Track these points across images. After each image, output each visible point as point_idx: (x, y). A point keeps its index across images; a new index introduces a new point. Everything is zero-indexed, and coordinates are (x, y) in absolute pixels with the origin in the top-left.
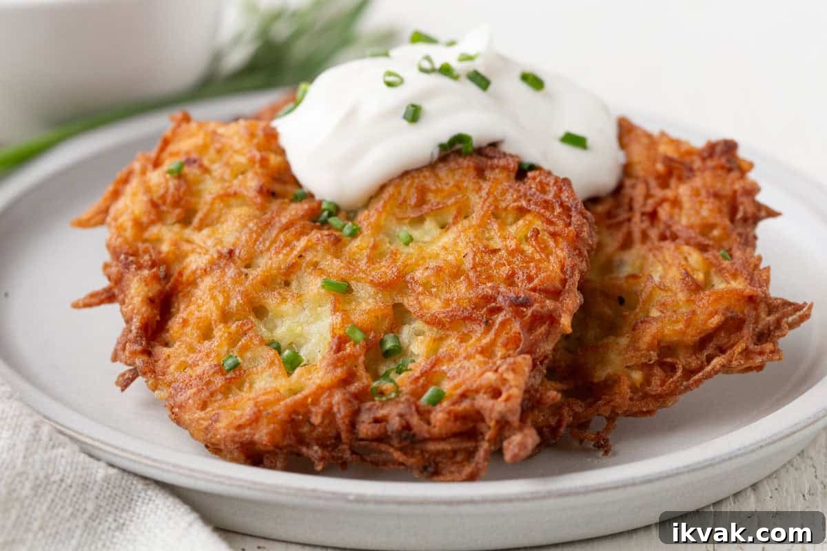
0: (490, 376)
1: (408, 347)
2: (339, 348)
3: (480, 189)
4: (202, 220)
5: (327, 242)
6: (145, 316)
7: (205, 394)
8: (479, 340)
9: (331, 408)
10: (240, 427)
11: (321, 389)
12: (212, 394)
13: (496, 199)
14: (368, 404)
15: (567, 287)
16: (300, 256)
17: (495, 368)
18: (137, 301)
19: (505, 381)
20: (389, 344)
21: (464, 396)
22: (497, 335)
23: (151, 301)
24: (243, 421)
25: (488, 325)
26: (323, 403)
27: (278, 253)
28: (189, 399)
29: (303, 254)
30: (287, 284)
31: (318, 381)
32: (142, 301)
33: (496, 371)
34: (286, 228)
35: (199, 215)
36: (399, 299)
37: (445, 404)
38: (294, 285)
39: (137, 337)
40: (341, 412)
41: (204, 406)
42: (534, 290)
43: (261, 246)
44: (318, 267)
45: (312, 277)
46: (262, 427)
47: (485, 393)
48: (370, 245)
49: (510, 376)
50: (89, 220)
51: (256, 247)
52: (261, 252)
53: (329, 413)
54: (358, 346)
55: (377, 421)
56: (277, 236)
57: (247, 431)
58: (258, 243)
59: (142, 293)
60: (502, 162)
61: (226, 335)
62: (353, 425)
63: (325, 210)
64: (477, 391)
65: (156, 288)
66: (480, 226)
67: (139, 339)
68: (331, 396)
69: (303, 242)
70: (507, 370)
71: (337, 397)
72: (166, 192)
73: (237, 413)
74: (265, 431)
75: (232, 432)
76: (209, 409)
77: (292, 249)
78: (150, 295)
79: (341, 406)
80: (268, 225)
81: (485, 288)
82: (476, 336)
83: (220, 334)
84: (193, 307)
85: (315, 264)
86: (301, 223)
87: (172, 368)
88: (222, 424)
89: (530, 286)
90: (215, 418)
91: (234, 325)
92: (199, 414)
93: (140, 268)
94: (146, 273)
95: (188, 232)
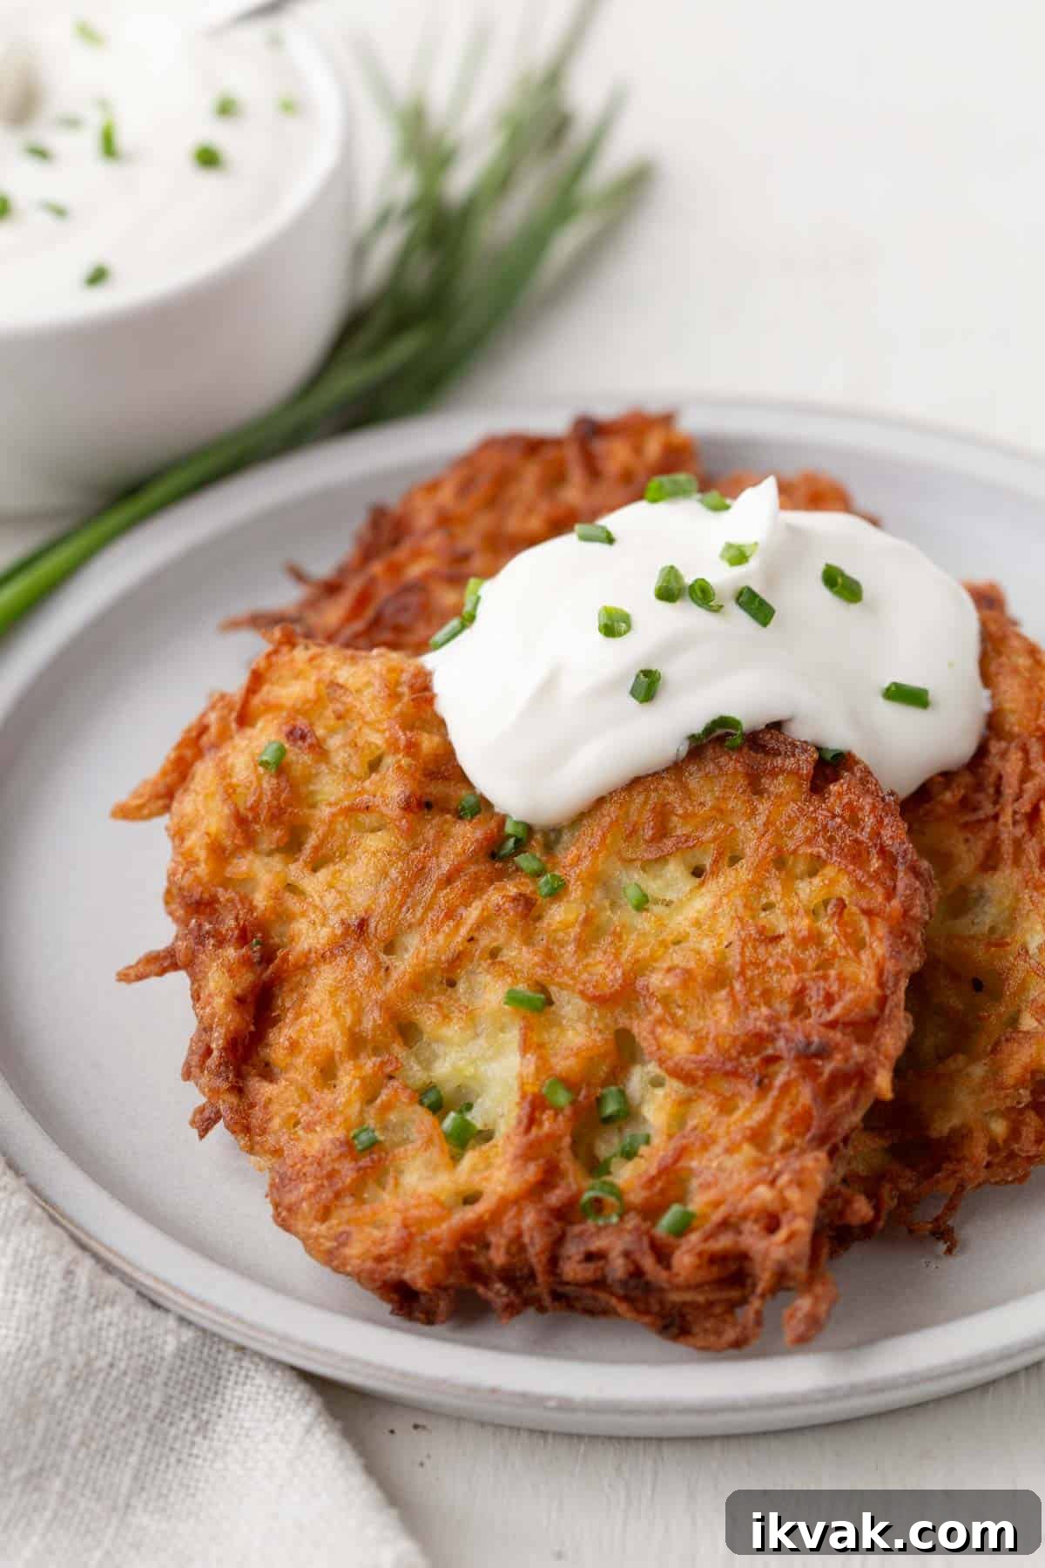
0: (764, 1193)
1: (640, 1105)
2: (532, 1121)
3: (754, 813)
4: (316, 849)
5: (512, 913)
6: (232, 1028)
7: (327, 1195)
8: (748, 1112)
9: (519, 1235)
10: (380, 1259)
11: (504, 1204)
12: (338, 1195)
13: (778, 833)
14: (577, 1229)
15: (887, 1011)
16: (471, 939)
17: (770, 1177)
18: (219, 1001)
19: (785, 1205)
20: (611, 1108)
21: (725, 1225)
22: (776, 1107)
23: (240, 1001)
24: (384, 1249)
25: (763, 1088)
26: (508, 1228)
27: (436, 931)
28: (303, 1199)
29: (476, 935)
30: (452, 984)
31: (500, 1189)
32: (227, 1004)
33: (773, 1183)
34: (449, 880)
35: (312, 840)
36: (623, 1021)
37: (694, 1237)
38: (461, 987)
39: (220, 1065)
40: (536, 1245)
41: (325, 1214)
42: (832, 1025)
43: (409, 916)
44: (499, 959)
45: (489, 977)
46: (414, 1261)
47: (756, 1221)
48: (581, 918)
49: (793, 1195)
50: (140, 807)
51: (401, 916)
52: (410, 926)
53: (517, 1244)
54: (560, 1118)
55: (590, 1257)
56: (434, 896)
57: (392, 1264)
58: (404, 909)
59: (226, 990)
60: (790, 763)
61: (357, 1082)
62: (554, 1261)
63: (509, 836)
64: (744, 1217)
65: (247, 978)
66: (751, 883)
67: (222, 1068)
68: (520, 1214)
69: (472, 914)
70: (790, 1182)
71: (529, 1219)
72: (259, 800)
73: (377, 1234)
74: (419, 1269)
75: (369, 1264)
76: (334, 1222)
77: (457, 926)
78: (238, 991)
79: (535, 1234)
80: (420, 874)
81: (758, 1018)
82: (744, 1105)
83: (348, 1079)
84: (306, 1020)
85: (494, 954)
86: (473, 869)
87: (276, 1123)
88: (354, 1250)
89: (829, 1017)
90: (343, 1240)
91: (369, 1064)
92: (318, 1228)
93: (221, 943)
94: (231, 953)
95: (296, 871)
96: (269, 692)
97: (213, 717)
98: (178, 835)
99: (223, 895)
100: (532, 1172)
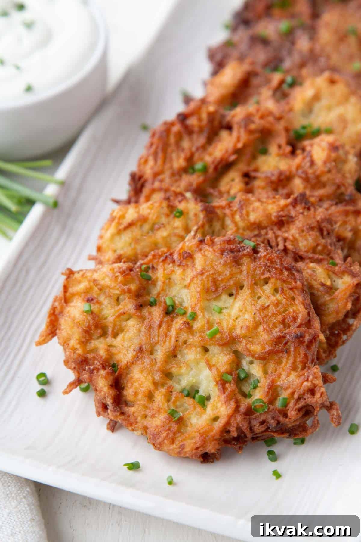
0: (307, 384)
1: (249, 371)
2: (224, 389)
3: (241, 271)
4: (113, 331)
5: (185, 328)
6: (113, 395)
7: (171, 435)
8: (287, 362)
9: (238, 425)
10: (197, 448)
11: (230, 417)
12: (175, 434)
13: (253, 275)
14: (253, 416)
16: (177, 341)
18: (106, 389)
19: (315, 386)
20: (242, 376)
21: (299, 399)
22: (295, 357)
23: (111, 386)
24: (198, 445)
25: (288, 352)
27: (165, 342)
28: (164, 439)
29: (178, 339)
30: (176, 356)
31: (226, 413)
32: (108, 389)
33: (307, 380)
34: (160, 326)
35: (110, 330)
36: (234, 348)
37: (291, 406)
38: (179, 356)
39: (114, 408)
40: (244, 426)
41: (173, 441)
42: (299, 326)
43: (154, 340)
44: (188, 343)
45: (187, 350)
46: (208, 445)
47: (308, 394)
48: (206, 322)
49: (316, 382)
51: (152, 341)
52: (156, 344)
53: (238, 428)
54: (232, 385)
55: (261, 423)
56: (159, 332)
57: (201, 449)
58: (151, 339)
59: (106, 384)
60: (245, 252)
61: (163, 396)
62: (251, 428)
63: (169, 306)
64: (304, 394)
65: (111, 378)
66: (251, 293)
67: (115, 408)
68: (236, 419)
69: (173, 333)
70: (313, 378)
71: (239, 418)
72: (89, 322)
73: (194, 441)
74: (211, 447)
75: (194, 452)
76: (177, 443)
77: (170, 339)
78: (110, 383)
79: (243, 422)
80: (150, 327)
81: (276, 333)
82: (284, 360)
83: (159, 397)
84: (136, 384)
85: (185, 342)
86: (165, 319)
87: (139, 419)
88: (187, 449)
89: (297, 324)
90: (182, 447)
91: (163, 390)
92: (171, 447)
93: (98, 370)
94: (103, 372)
95: (109, 340)
96: (71, 290)
97: (56, 304)
98: (65, 343)
99: (90, 356)
100: (233, 404)
